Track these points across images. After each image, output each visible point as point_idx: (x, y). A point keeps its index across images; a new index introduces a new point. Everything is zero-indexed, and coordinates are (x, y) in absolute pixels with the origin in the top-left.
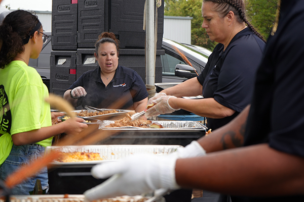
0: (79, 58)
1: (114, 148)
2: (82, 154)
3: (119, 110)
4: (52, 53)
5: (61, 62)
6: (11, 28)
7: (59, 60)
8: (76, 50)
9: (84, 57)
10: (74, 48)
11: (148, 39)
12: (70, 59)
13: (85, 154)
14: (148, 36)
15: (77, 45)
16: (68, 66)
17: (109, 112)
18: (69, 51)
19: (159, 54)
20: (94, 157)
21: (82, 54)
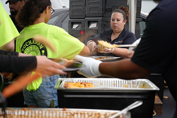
0: (86, 24)
1: (102, 80)
2: (81, 83)
3: (110, 57)
4: (69, 21)
5: (75, 26)
6: (34, 2)
7: (74, 25)
8: (85, 19)
9: (89, 23)
10: (83, 18)
11: (131, 11)
12: (81, 24)
13: (83, 84)
14: (131, 9)
15: (85, 16)
16: (79, 29)
17: (103, 58)
18: (80, 20)
19: (138, 21)
20: (89, 86)
21: (88, 21)
